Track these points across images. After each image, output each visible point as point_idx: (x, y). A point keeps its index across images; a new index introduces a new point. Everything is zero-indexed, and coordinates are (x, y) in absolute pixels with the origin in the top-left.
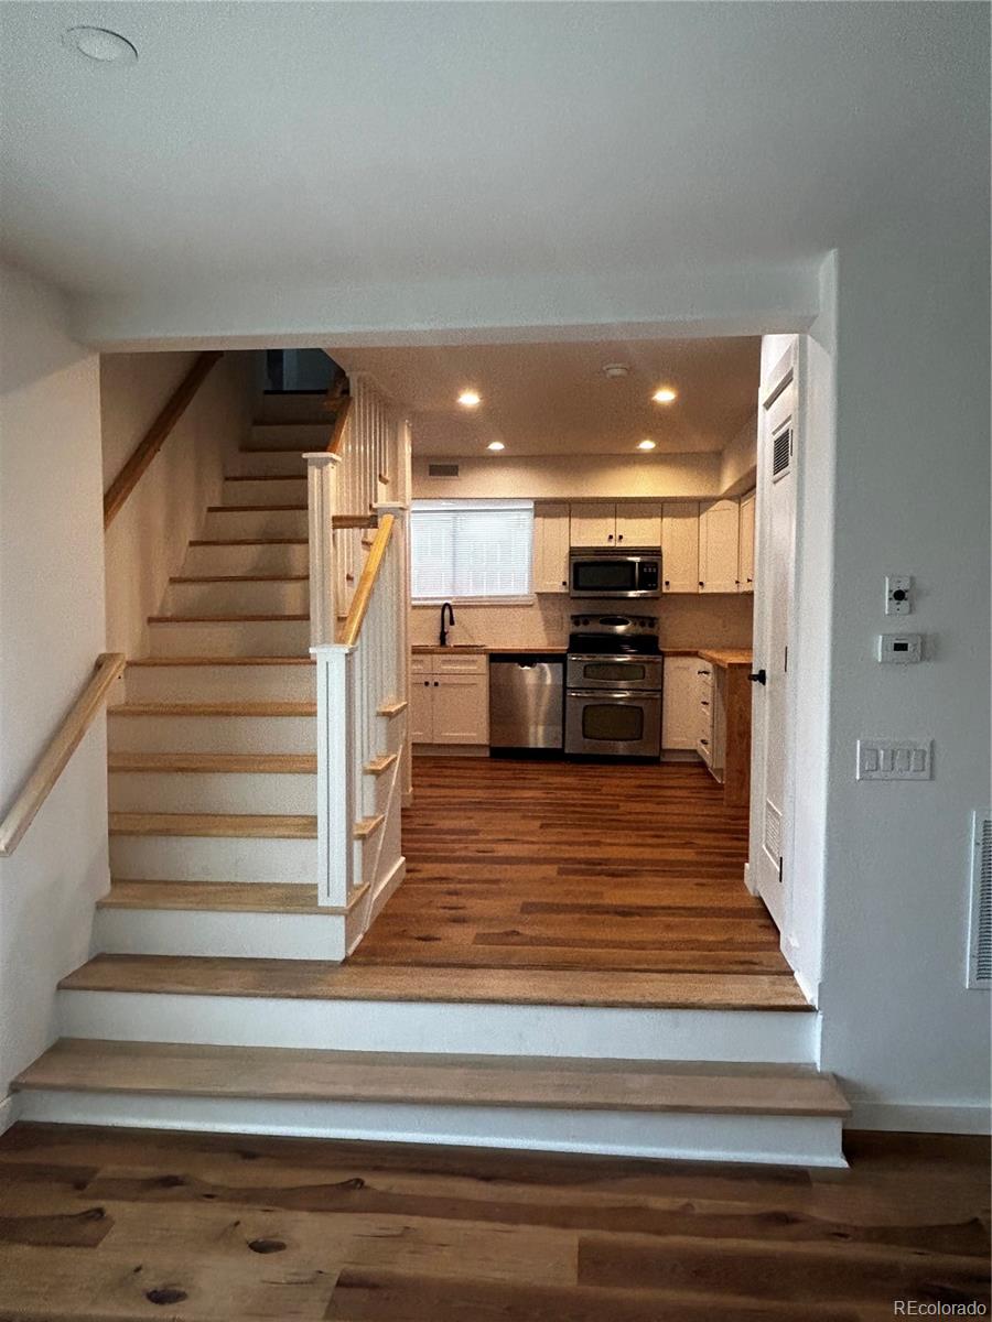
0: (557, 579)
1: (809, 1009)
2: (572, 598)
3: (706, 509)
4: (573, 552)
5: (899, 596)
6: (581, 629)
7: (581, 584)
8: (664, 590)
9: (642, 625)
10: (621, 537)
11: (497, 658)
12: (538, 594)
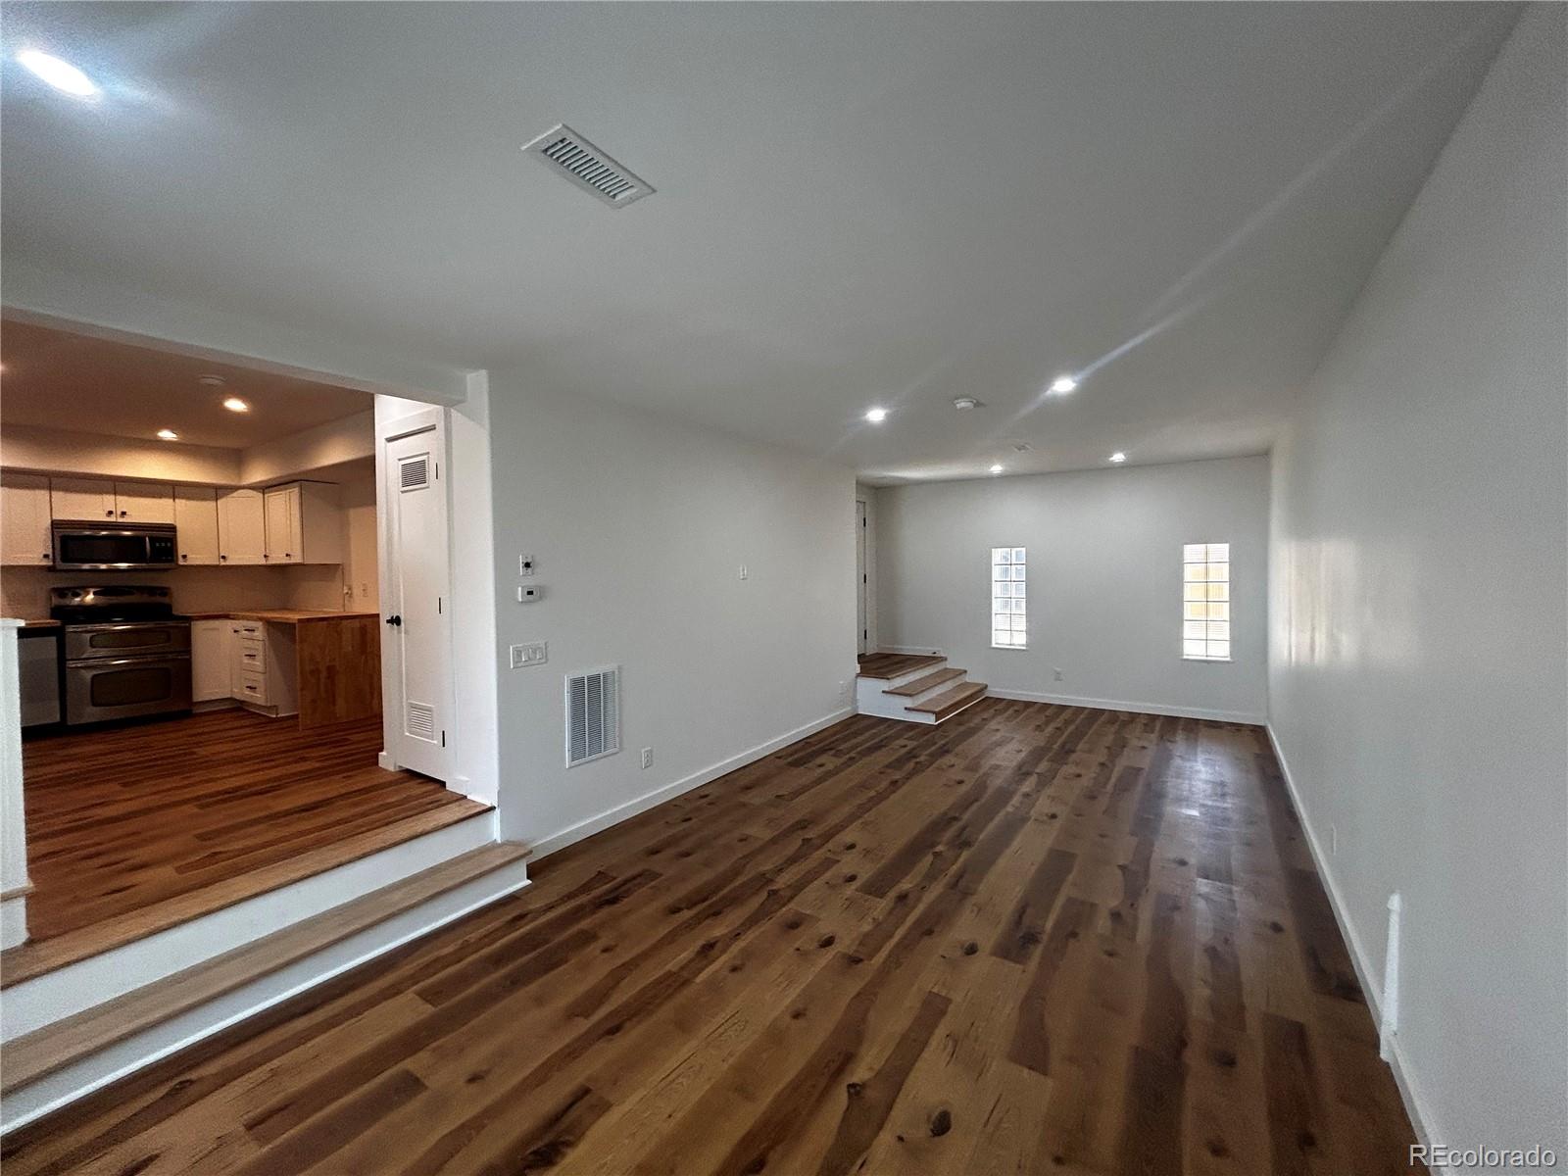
0: (35, 552)
1: (492, 808)
3: (225, 496)
4: (57, 525)
5: (527, 565)
8: (181, 562)
10: (124, 513)
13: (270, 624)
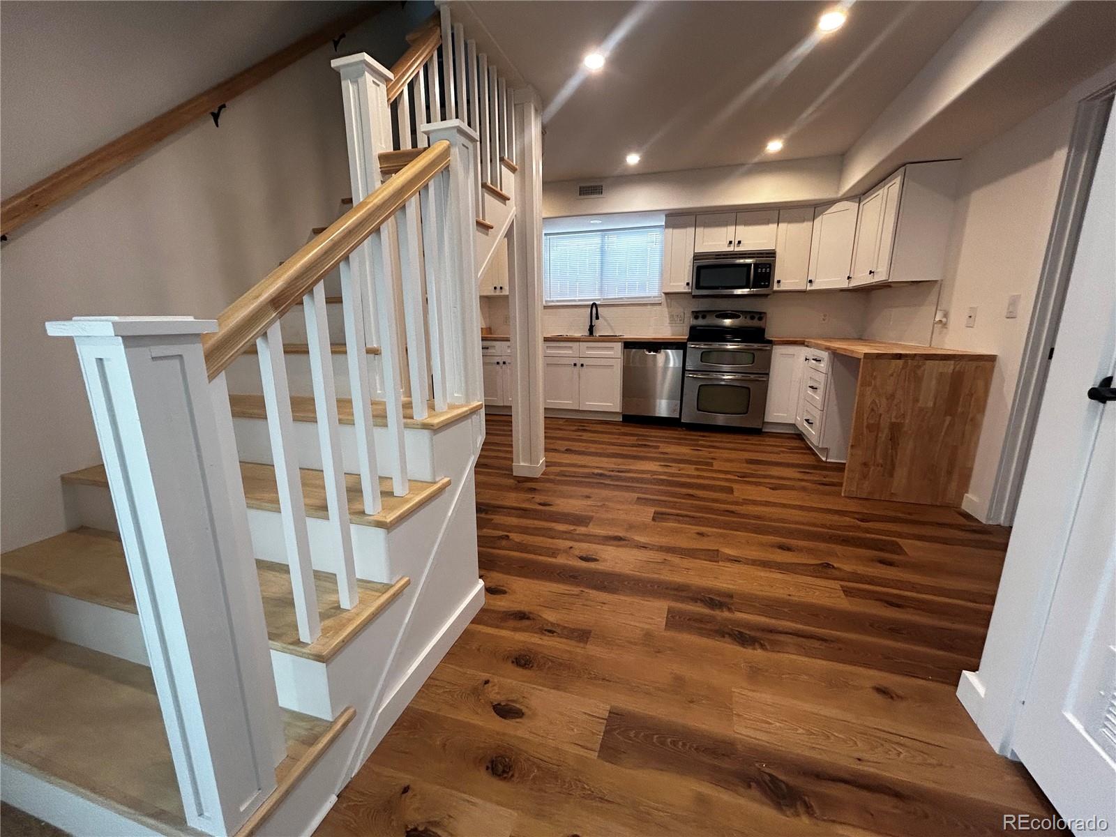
0: (682, 281)
2: (694, 297)
3: (821, 213)
4: (697, 257)
6: (700, 322)
7: (701, 284)
8: (776, 288)
9: (752, 318)
10: (739, 242)
11: (629, 345)
12: (666, 294)
13: (836, 355)
